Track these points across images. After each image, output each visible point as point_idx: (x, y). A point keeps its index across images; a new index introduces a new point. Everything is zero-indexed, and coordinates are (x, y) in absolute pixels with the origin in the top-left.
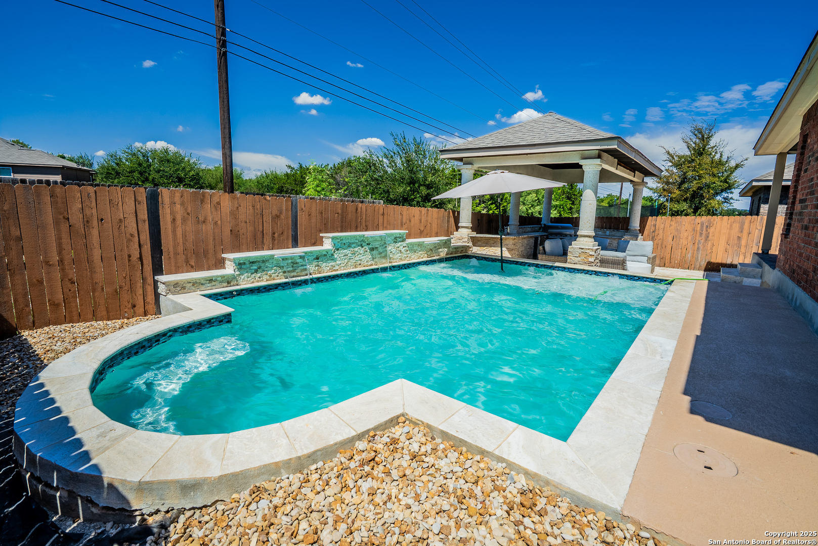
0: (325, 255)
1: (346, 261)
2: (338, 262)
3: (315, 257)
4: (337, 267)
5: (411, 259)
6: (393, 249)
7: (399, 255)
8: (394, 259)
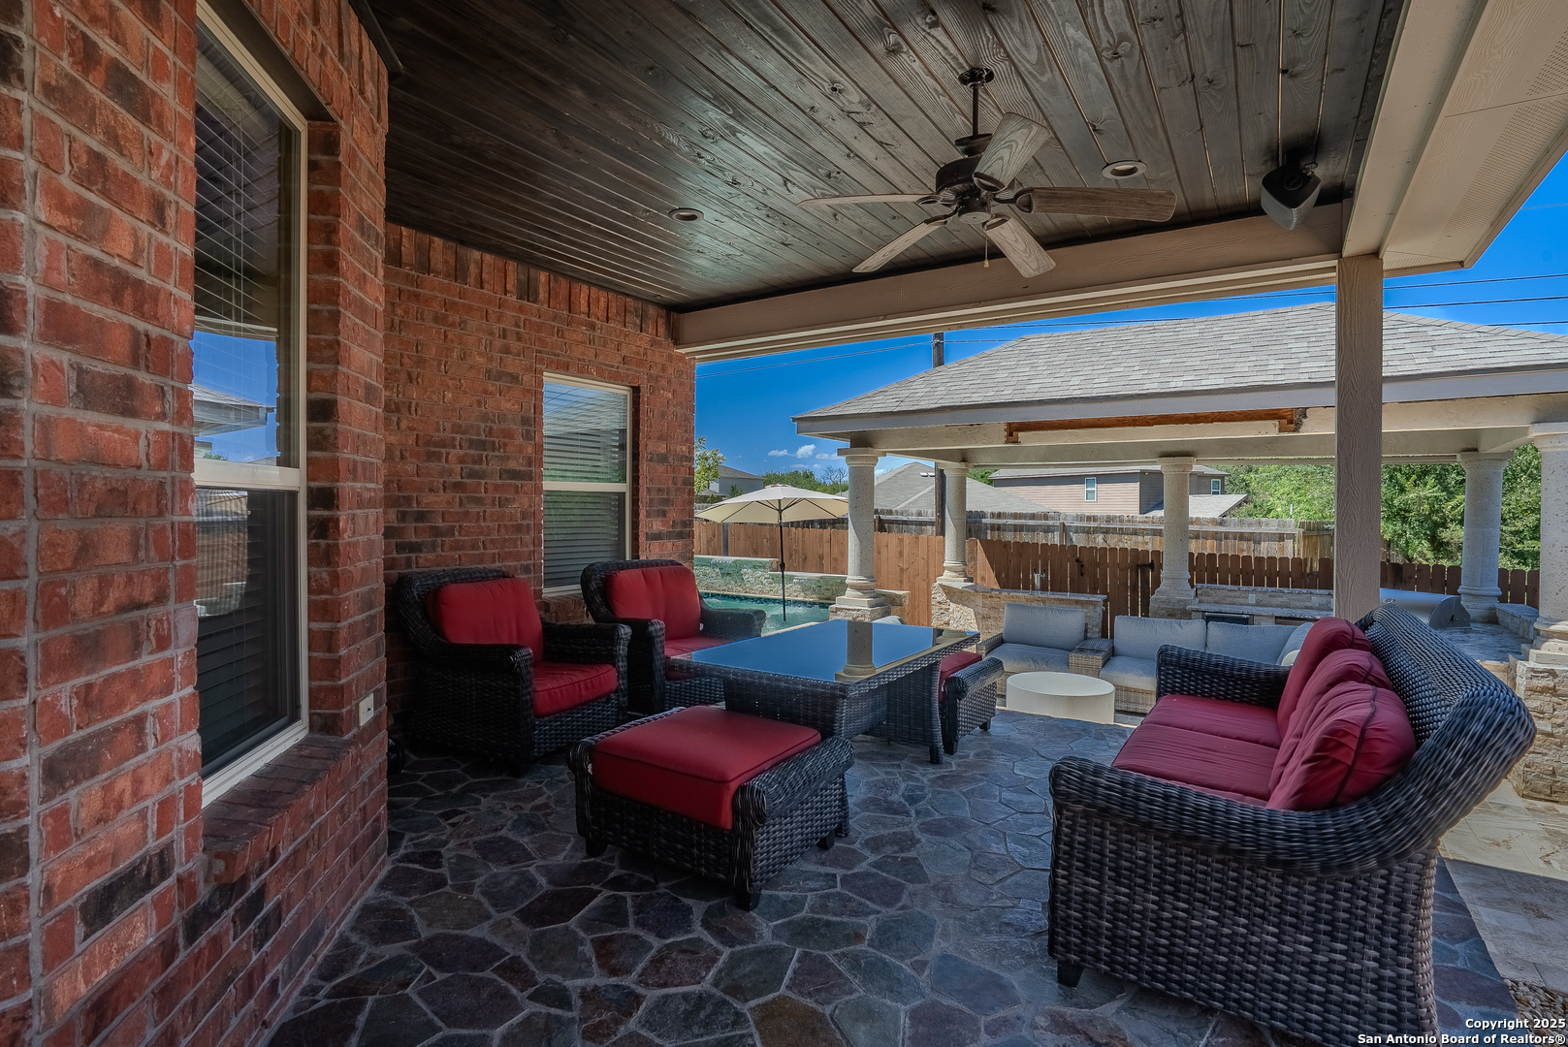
5: (777, 594)
6: (751, 579)
7: (759, 586)
8: (752, 589)
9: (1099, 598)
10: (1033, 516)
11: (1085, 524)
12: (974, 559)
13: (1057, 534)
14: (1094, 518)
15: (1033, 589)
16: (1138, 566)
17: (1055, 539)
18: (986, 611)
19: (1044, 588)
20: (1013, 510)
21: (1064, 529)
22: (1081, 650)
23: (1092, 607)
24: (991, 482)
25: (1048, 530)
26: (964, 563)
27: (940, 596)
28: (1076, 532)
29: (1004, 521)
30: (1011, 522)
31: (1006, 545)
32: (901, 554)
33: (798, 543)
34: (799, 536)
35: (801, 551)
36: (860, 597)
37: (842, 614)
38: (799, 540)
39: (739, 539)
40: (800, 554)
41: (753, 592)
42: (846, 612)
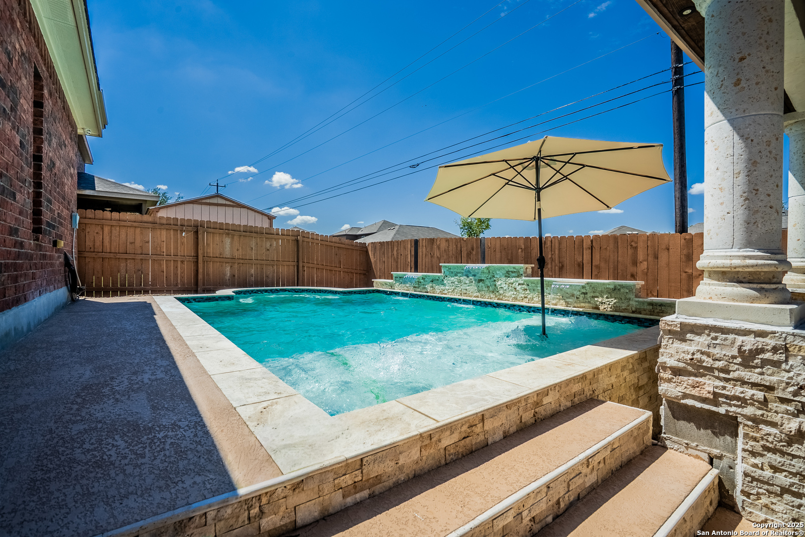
0: (438, 280)
1: (453, 287)
2: (447, 288)
3: (431, 280)
4: (446, 292)
5: (533, 301)
6: (505, 285)
7: (513, 293)
8: (505, 296)
33: (554, 252)
34: (555, 244)
35: (557, 259)
36: (753, 300)
37: (702, 340)
38: (555, 249)
39: (495, 251)
40: (557, 262)
41: (506, 299)
42: (713, 335)
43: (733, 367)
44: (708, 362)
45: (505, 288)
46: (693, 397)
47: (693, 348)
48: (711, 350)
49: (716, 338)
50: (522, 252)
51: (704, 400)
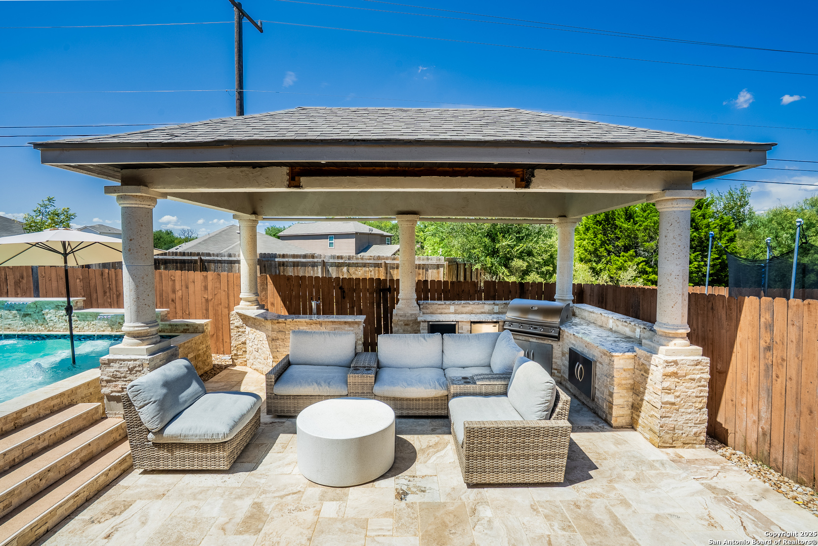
5: (84, 330)
6: (55, 318)
7: (63, 324)
8: (55, 328)
9: (362, 318)
10: (305, 256)
11: (336, 261)
12: (265, 289)
13: (320, 268)
14: (342, 258)
15: (311, 313)
16: (381, 290)
17: (319, 272)
18: (274, 335)
19: (318, 313)
20: (292, 253)
21: (324, 264)
22: (356, 369)
23: (356, 326)
24: (279, 237)
25: (314, 265)
26: (256, 294)
27: (237, 322)
28: (331, 266)
29: (287, 260)
30: (291, 260)
31: (289, 278)
32: (206, 288)
33: (112, 282)
34: (112, 276)
35: (114, 288)
36: (138, 345)
37: (116, 365)
38: (112, 280)
39: (51, 280)
40: (114, 291)
41: (56, 330)
42: (120, 363)
43: (128, 375)
44: (119, 374)
45: (55, 321)
46: (115, 392)
47: (112, 370)
48: (120, 370)
49: (121, 364)
50: (80, 281)
51: (119, 392)
